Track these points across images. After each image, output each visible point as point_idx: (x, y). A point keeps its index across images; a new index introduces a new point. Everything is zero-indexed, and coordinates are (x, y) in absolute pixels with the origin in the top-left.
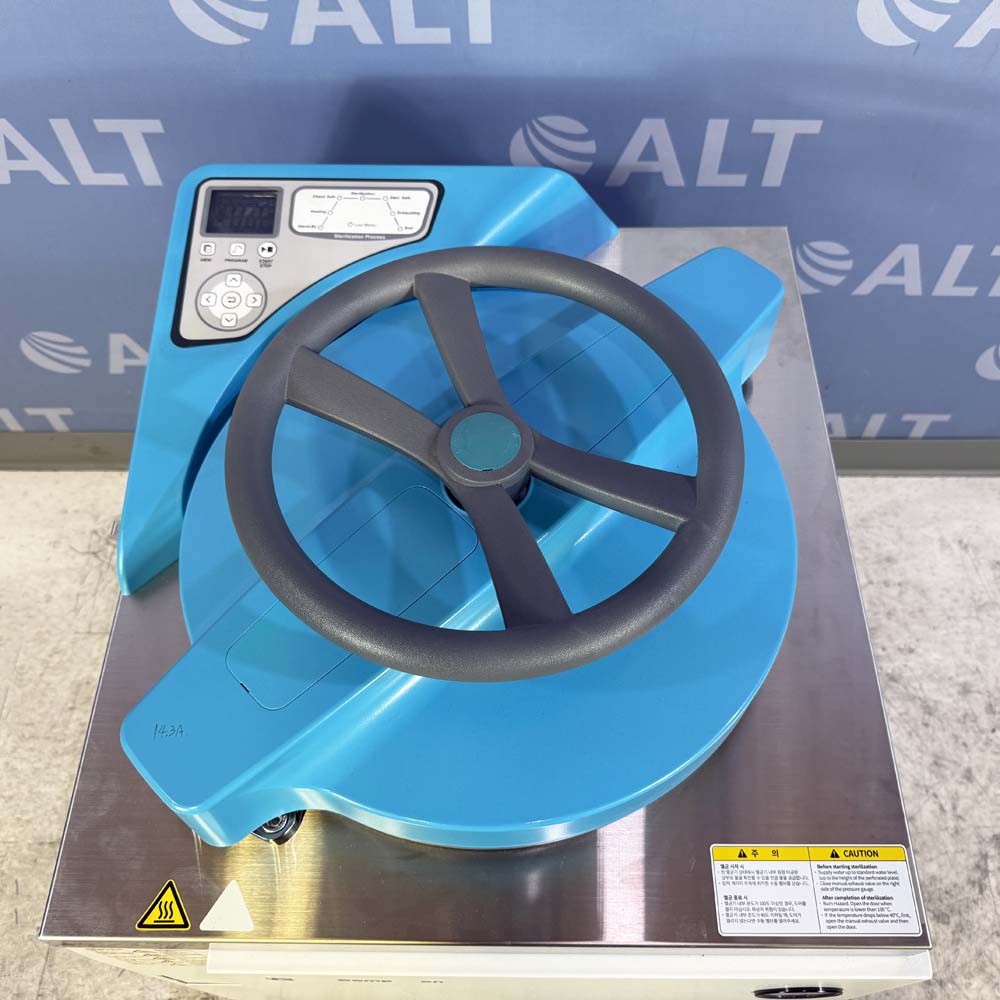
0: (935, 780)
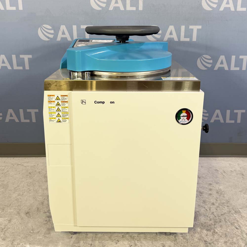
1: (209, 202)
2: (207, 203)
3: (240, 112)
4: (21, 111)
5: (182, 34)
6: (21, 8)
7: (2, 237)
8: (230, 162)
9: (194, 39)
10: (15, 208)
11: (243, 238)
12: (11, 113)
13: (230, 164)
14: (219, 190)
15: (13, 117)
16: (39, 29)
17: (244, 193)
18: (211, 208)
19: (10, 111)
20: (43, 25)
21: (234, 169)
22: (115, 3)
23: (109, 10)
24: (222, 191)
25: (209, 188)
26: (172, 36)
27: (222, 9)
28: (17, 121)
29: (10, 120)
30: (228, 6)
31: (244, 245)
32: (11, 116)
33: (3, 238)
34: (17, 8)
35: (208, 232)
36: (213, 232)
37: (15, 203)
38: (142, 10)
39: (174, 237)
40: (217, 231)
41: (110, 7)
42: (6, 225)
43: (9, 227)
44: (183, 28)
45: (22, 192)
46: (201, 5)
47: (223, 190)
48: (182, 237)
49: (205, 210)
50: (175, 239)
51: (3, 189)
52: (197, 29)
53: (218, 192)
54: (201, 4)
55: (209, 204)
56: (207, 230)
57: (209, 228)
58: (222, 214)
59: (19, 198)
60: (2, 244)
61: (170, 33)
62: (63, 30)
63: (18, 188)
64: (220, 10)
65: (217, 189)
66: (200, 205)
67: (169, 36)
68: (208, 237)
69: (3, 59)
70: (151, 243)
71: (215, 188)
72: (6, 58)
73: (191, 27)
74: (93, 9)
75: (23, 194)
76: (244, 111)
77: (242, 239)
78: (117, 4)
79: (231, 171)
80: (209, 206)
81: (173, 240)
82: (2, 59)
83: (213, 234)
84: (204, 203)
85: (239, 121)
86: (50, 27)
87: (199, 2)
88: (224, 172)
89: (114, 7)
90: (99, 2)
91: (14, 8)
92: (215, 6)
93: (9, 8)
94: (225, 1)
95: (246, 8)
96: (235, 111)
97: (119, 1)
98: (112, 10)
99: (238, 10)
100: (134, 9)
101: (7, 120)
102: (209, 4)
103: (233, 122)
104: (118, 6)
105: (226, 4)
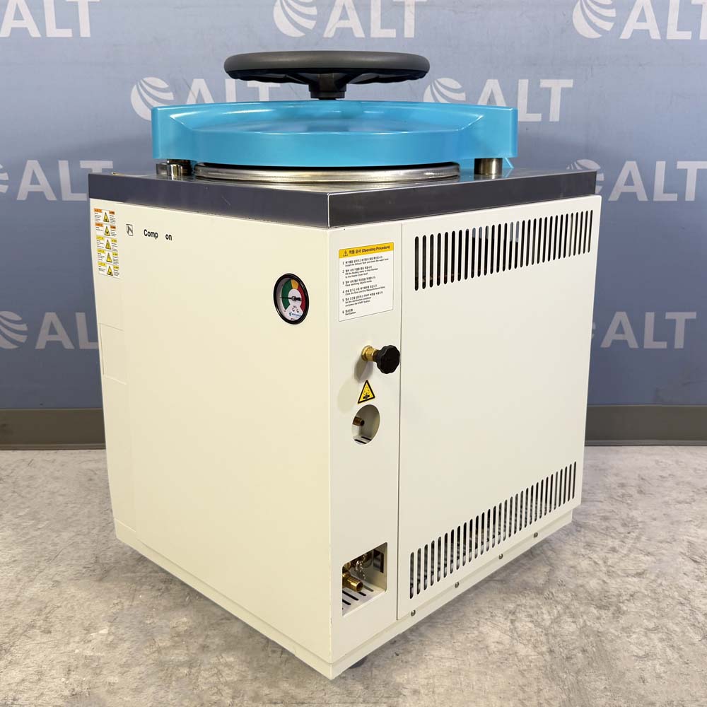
0: (588, 552)
1: (601, 547)
2: (596, 547)
3: (681, 318)
4: (80, 318)
5: (522, 102)
6: (85, 31)
7: (40, 627)
8: (657, 458)
9: (555, 116)
10: (69, 562)
11: (696, 624)
12: (52, 325)
13: (657, 462)
14: (629, 520)
15: (56, 334)
16: (135, 88)
17: (696, 526)
18: (607, 559)
19: (51, 317)
20: (146, 79)
21: (669, 472)
22: (341, 18)
23: (325, 36)
24: (636, 521)
25: (602, 514)
27: (626, 34)
28: (68, 345)
29: (48, 343)
30: (643, 26)
31: (700, 638)
32: (52, 331)
33: (43, 629)
34: (76, 31)
35: (603, 612)
36: (615, 610)
37: (69, 552)
38: (413, 36)
39: (509, 622)
40: (625, 608)
41: (327, 29)
43: (59, 605)
44: (524, 85)
45: (86, 527)
46: (570, 23)
47: (639, 520)
48: (530, 622)
49: (593, 564)
50: (512, 627)
52: (562, 89)
53: (625, 524)
54: (572, 21)
55: (602, 550)
56: (600, 607)
57: (603, 603)
58: (639, 571)
59: (80, 541)
60: (43, 641)
61: (489, 100)
63: (75, 518)
64: (621, 37)
65: (624, 516)
66: (579, 553)
68: (602, 621)
69: (34, 173)
70: (449, 637)
71: (617, 515)
73: (545, 83)
75: (89, 533)
76: (693, 315)
77: (694, 625)
78: (347, 21)
79: (661, 476)
80: (602, 554)
81: (508, 629)
82: (31, 174)
83: (616, 615)
84: (589, 548)
85: (679, 343)
86: (163, 85)
87: (564, 15)
88: (642, 479)
89: (337, 29)
90: (296, 15)
91: (67, 33)
92: (608, 26)
93: (53, 31)
94: (635, 14)
95: (690, 33)
96: (669, 316)
97: (352, 13)
98: (332, 38)
99: (669, 37)
100: (392, 33)
101: (41, 345)
102: (594, 21)
103: (663, 345)
104: (349, 26)
105: (638, 21)
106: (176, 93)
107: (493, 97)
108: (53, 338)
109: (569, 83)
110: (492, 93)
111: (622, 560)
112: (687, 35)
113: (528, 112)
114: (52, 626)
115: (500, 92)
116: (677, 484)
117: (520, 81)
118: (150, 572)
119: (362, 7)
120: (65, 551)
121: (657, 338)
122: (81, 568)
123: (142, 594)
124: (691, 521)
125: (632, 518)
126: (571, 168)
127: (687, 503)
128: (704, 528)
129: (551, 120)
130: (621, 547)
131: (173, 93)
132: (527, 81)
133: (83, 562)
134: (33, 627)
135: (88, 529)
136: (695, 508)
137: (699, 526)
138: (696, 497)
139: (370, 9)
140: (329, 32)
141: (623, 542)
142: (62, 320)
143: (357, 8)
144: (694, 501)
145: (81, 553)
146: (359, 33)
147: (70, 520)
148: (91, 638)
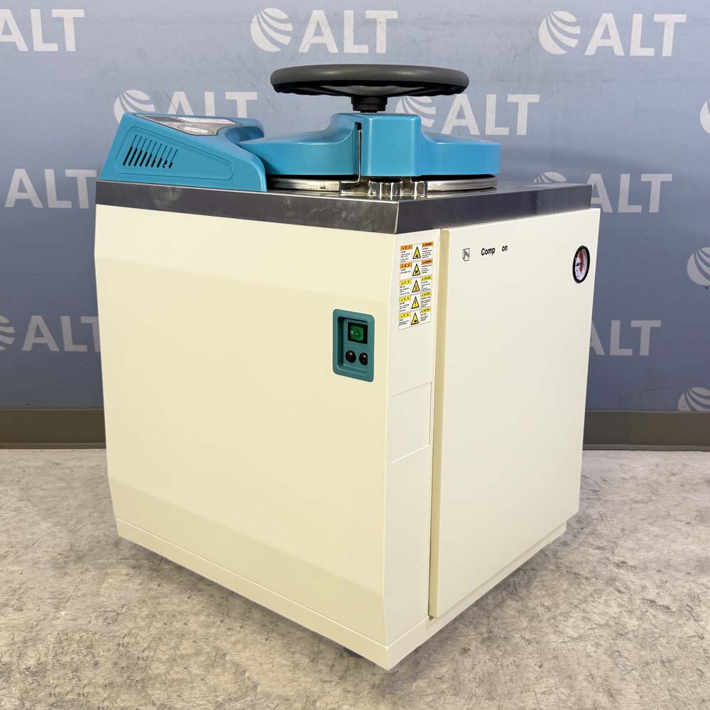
3: (646, 326)
4: (66, 321)
5: (491, 116)
6: (71, 46)
7: (13, 605)
8: (622, 461)
9: (522, 129)
10: (45, 550)
12: (38, 328)
15: (42, 336)
16: (118, 101)
19: (37, 320)
20: (128, 92)
21: (631, 474)
22: (316, 34)
23: (300, 51)
26: (463, 123)
27: (590, 51)
29: (35, 345)
30: (606, 43)
32: (39, 334)
33: (15, 607)
34: (62, 45)
37: (46, 541)
38: (385, 52)
41: (302, 45)
42: (24, 583)
43: (32, 586)
44: (492, 100)
46: (536, 40)
51: (14, 513)
52: (529, 104)
54: (538, 39)
59: (57, 531)
60: (14, 617)
61: (459, 114)
62: (180, 105)
63: (54, 510)
64: (586, 54)
67: (457, 122)
69: (21, 181)
72: (28, 179)
73: (512, 98)
74: (255, 49)
75: (67, 524)
76: (657, 324)
78: (321, 37)
79: (623, 478)
82: (19, 182)
85: (645, 350)
86: (145, 97)
87: (531, 32)
88: (604, 480)
89: (312, 44)
90: (272, 32)
91: (54, 47)
92: (573, 43)
93: (40, 45)
94: (599, 31)
95: (653, 50)
96: (634, 324)
97: (327, 30)
98: (307, 53)
99: (632, 53)
100: (364, 49)
101: (27, 347)
102: (559, 38)
103: (629, 352)
104: (323, 42)
105: (602, 38)
106: (157, 105)
107: (463, 111)
108: (40, 340)
109: (535, 98)
110: (461, 107)
111: (572, 553)
112: (650, 52)
113: (496, 126)
114: (24, 605)
115: (469, 106)
116: (637, 486)
117: (488, 95)
118: (121, 559)
119: (336, 23)
120: (42, 539)
121: (622, 345)
122: (55, 555)
123: (112, 578)
124: (644, 519)
125: (588, 516)
126: (538, 180)
127: (644, 503)
128: (656, 526)
129: (518, 134)
130: (572, 541)
131: (155, 105)
132: (495, 96)
133: (59, 550)
134: (6, 605)
135: (66, 520)
136: (650, 507)
137: (651, 524)
138: (654, 498)
139: (343, 26)
140: (304, 48)
141: (575, 537)
142: (47, 322)
143: (331, 24)
144: (651, 501)
145: (58, 541)
146: (333, 49)
147: (49, 512)
148: (59, 616)
